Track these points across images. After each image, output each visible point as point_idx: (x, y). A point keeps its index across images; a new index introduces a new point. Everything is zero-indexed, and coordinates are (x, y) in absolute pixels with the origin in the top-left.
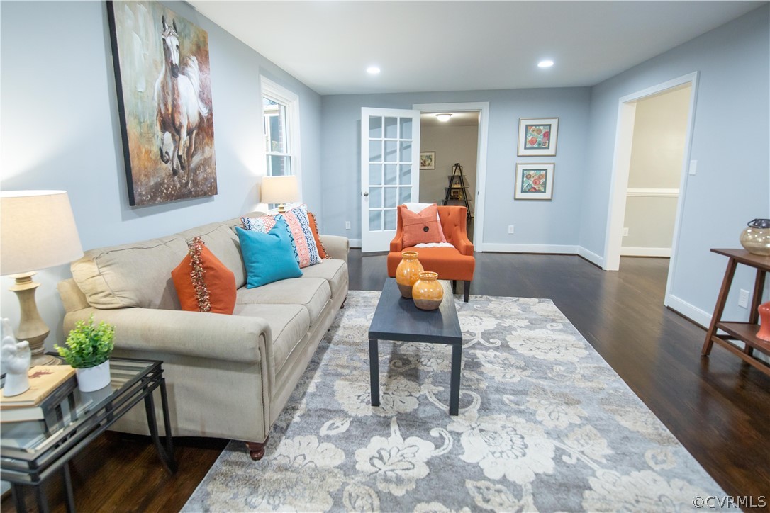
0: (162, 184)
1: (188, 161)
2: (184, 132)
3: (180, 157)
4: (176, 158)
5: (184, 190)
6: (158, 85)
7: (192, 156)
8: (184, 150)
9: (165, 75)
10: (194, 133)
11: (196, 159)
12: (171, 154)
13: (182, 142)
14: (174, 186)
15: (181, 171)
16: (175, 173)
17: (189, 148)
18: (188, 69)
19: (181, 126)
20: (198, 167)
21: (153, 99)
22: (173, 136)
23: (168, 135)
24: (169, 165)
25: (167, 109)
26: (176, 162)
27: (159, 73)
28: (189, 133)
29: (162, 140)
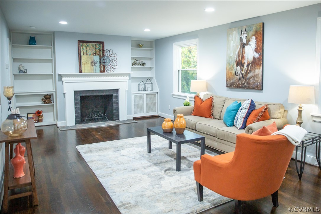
0: (234, 82)
1: (246, 75)
2: (245, 66)
3: (242, 74)
4: (241, 74)
5: (243, 86)
6: (237, 52)
7: (248, 74)
8: (244, 72)
9: (240, 48)
10: (250, 65)
11: (250, 75)
12: (239, 73)
13: (244, 69)
14: (239, 83)
15: (242, 79)
16: (240, 79)
17: (247, 71)
18: (250, 43)
19: (244, 63)
20: (251, 78)
22: (241, 68)
23: (239, 67)
24: (238, 77)
25: (239, 59)
26: (241, 76)
27: (238, 49)
28: (248, 65)
29: (236, 69)
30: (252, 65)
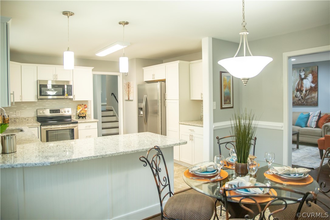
0: (295, 102)
1: (305, 97)
2: (304, 92)
3: (302, 97)
4: (300, 97)
5: (303, 104)
6: (297, 83)
7: (307, 96)
8: (303, 95)
9: (299, 81)
10: (308, 92)
11: (308, 97)
12: (299, 96)
13: (303, 94)
14: (299, 102)
15: (302, 100)
16: (299, 100)
17: (305, 95)
18: (308, 78)
19: (303, 90)
20: (309, 99)
21: (295, 86)
22: (300, 93)
23: (298, 93)
24: (298, 99)
25: (299, 87)
26: (300, 98)
27: (297, 81)
28: (306, 91)
29: (296, 94)
30: (309, 91)
